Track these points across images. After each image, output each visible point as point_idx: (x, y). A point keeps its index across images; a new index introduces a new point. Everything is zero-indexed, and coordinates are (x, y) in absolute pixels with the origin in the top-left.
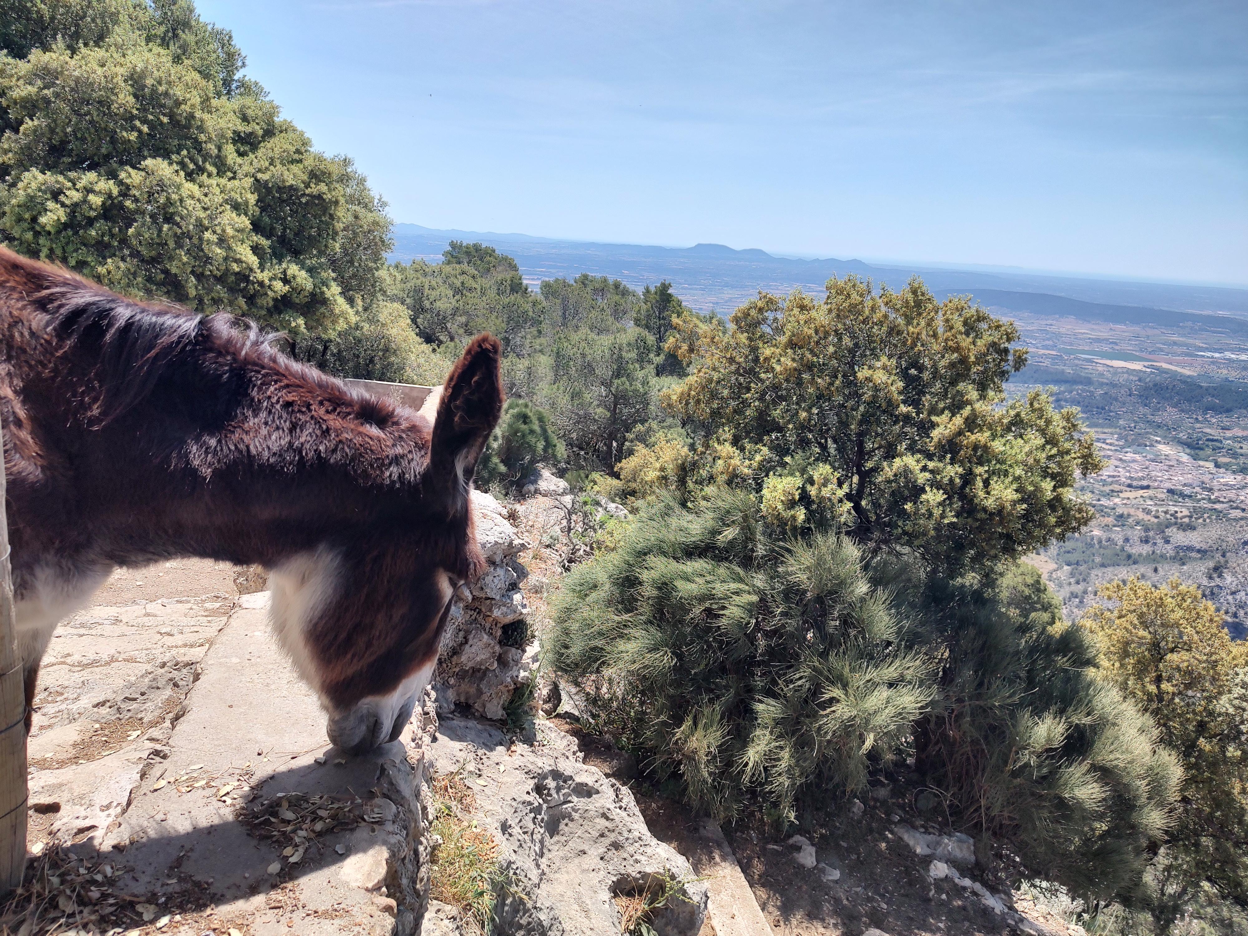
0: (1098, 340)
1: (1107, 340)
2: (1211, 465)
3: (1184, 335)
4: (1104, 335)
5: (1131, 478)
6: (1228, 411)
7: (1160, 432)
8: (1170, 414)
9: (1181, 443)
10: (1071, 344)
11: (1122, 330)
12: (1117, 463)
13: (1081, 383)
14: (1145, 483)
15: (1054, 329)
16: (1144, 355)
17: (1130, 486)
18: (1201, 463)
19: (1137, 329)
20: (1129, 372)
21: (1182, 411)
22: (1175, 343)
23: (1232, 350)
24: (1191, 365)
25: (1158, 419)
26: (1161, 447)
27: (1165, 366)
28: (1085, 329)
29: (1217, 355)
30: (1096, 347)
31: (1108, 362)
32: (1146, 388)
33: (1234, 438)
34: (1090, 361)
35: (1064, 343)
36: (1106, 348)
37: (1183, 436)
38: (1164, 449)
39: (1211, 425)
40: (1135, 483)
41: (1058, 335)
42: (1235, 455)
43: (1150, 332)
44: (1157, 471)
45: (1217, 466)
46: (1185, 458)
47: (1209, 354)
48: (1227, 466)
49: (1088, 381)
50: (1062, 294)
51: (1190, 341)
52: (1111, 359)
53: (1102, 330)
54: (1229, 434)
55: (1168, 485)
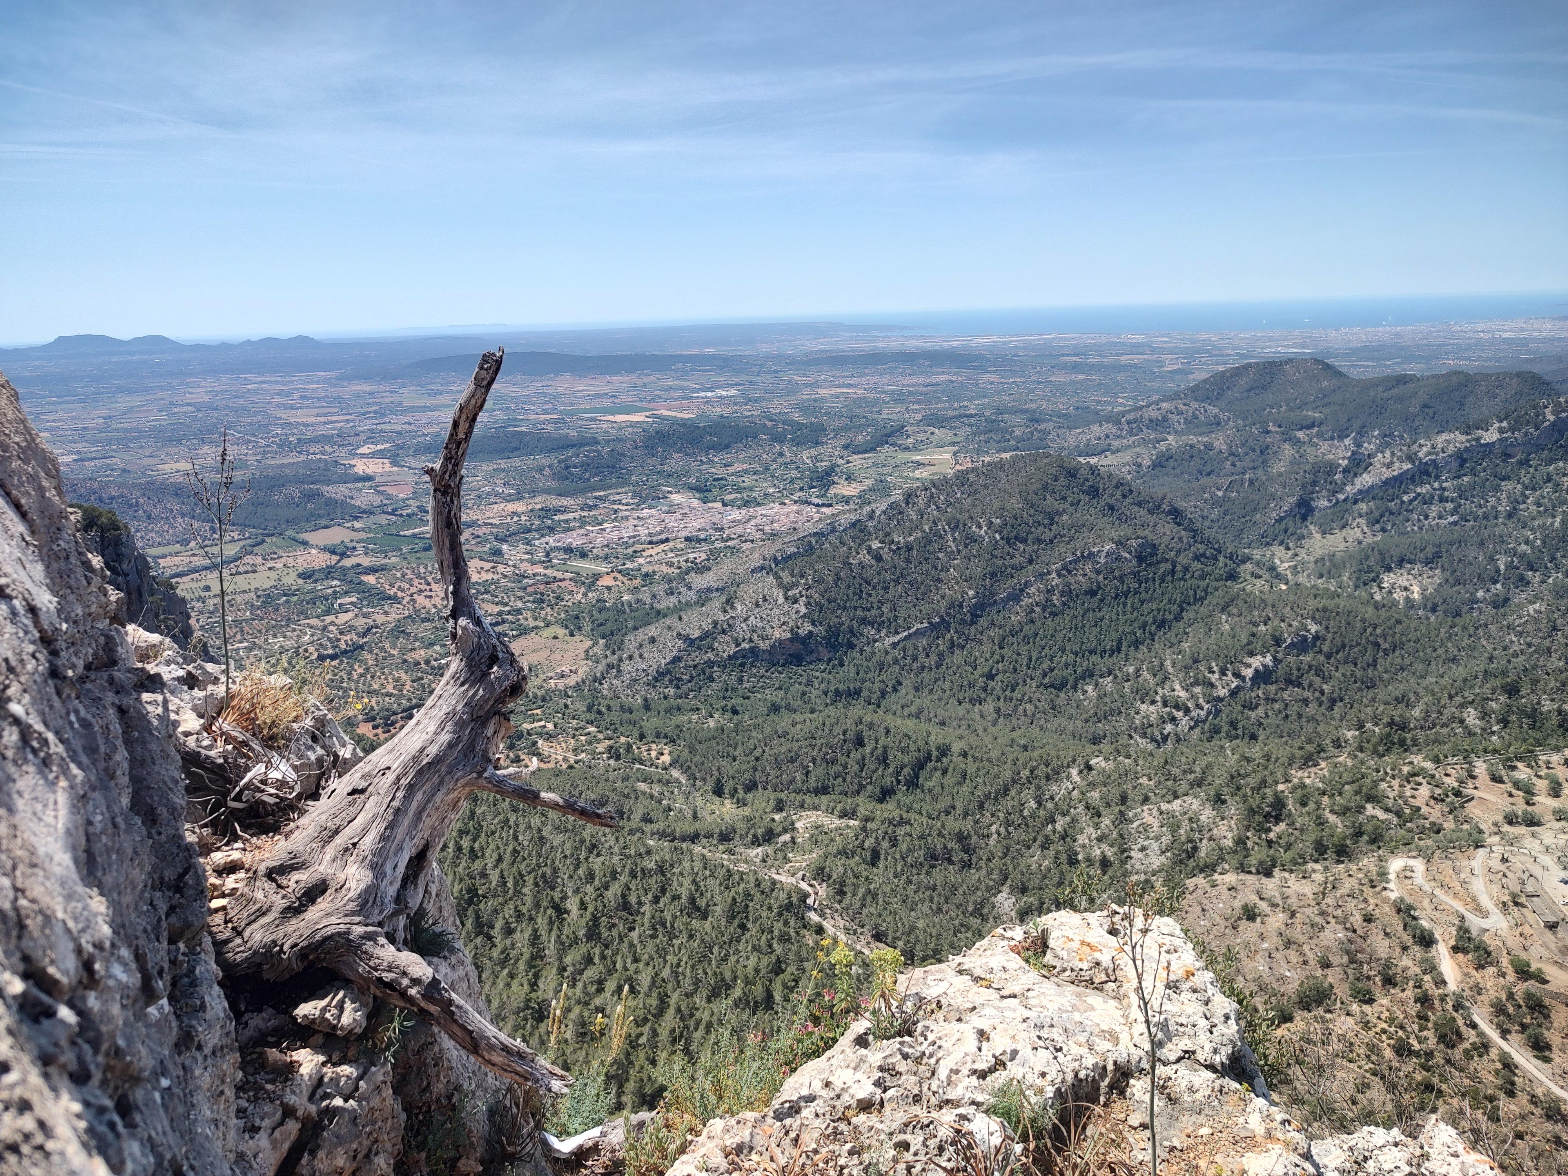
0: (598, 396)
1: (606, 394)
2: (718, 505)
3: (678, 379)
4: (603, 389)
5: (650, 534)
6: (727, 447)
7: (671, 481)
8: (676, 461)
9: (691, 488)
10: (572, 404)
11: (620, 382)
12: (635, 522)
13: (588, 444)
14: (663, 537)
15: (551, 390)
16: (645, 405)
17: (650, 543)
18: (710, 505)
19: (633, 378)
20: (633, 424)
21: (687, 455)
22: (671, 388)
23: (721, 387)
24: (689, 408)
25: (666, 468)
26: (673, 497)
27: (666, 413)
28: (583, 386)
29: (710, 394)
30: (597, 403)
31: (612, 418)
32: (650, 438)
33: (736, 474)
34: (593, 419)
35: (564, 404)
36: (606, 403)
37: (692, 481)
38: (676, 498)
39: (714, 465)
40: (655, 539)
41: (556, 397)
42: (739, 490)
43: (647, 380)
44: (672, 522)
45: (725, 505)
46: (696, 503)
47: (702, 394)
48: (732, 503)
49: (595, 441)
50: (553, 350)
51: (684, 384)
52: (614, 414)
53: (600, 385)
54: (731, 470)
55: (684, 534)
